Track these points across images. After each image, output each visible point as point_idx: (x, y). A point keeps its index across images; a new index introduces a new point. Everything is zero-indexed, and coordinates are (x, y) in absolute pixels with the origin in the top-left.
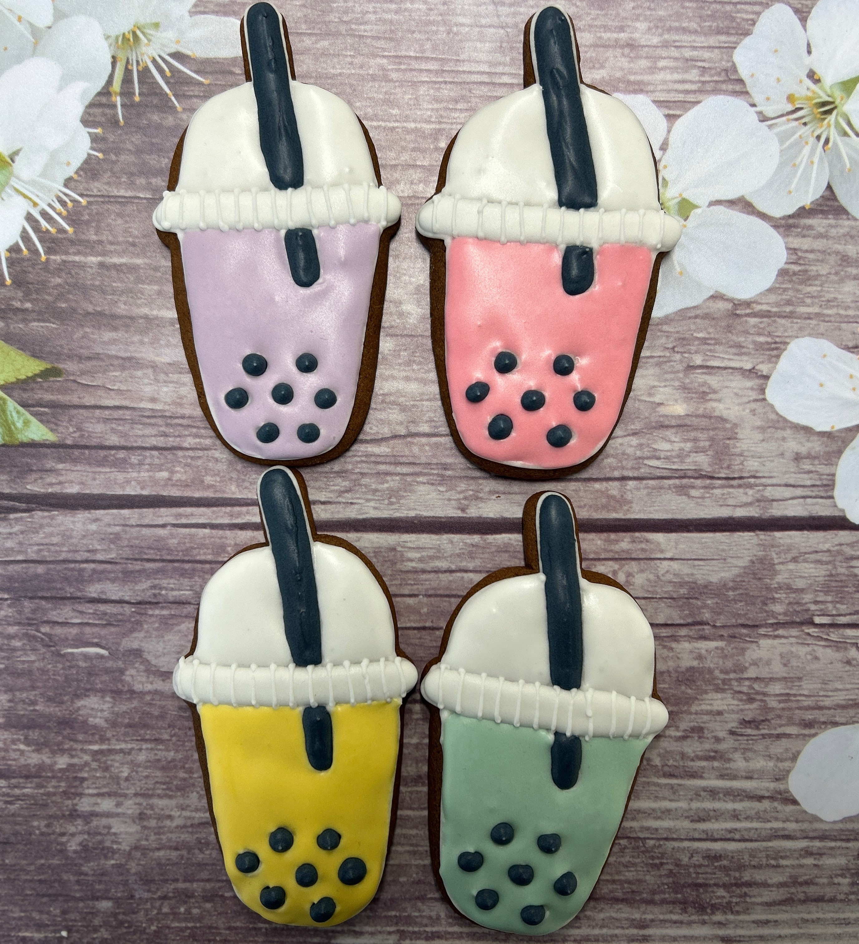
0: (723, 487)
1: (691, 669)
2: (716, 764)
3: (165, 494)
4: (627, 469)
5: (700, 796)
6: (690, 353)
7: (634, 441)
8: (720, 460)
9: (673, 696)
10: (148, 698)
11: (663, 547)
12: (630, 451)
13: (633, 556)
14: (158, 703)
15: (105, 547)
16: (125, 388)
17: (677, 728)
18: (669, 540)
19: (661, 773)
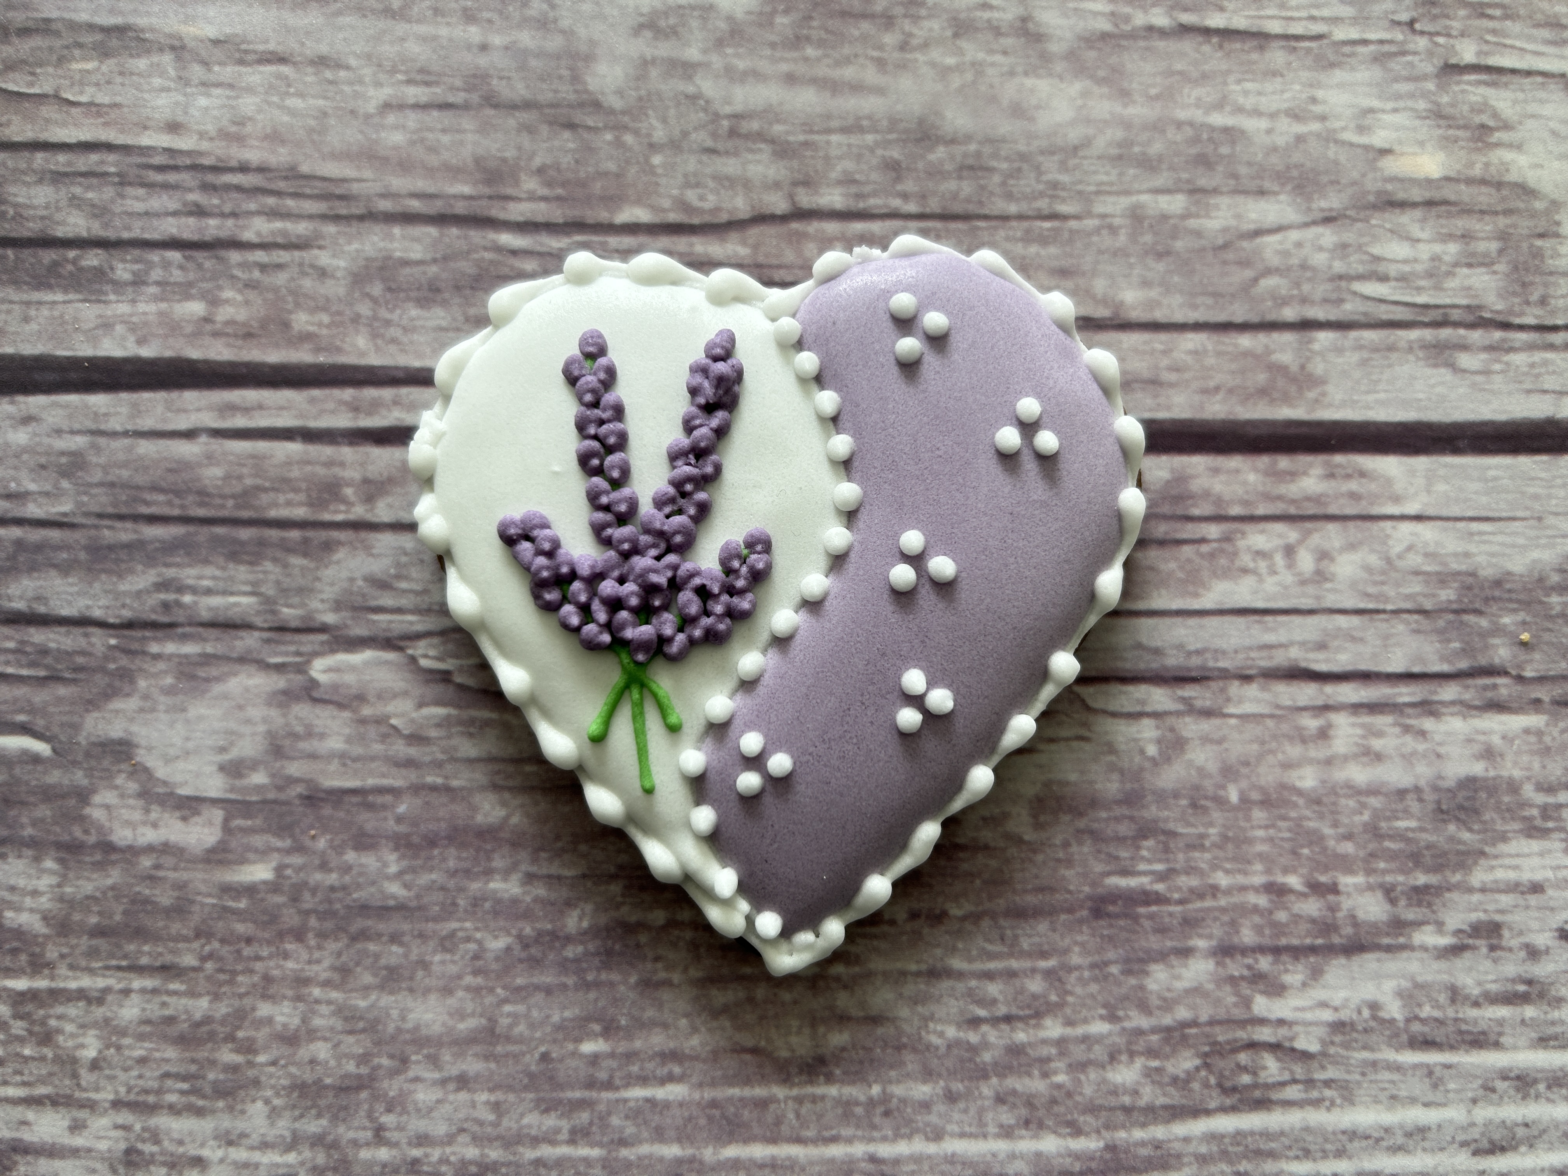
0: (1531, 347)
1: (1470, 783)
2: (1530, 1012)
3: (194, 354)
4: (1313, 303)
5: (1493, 1090)
6: (1449, 35)
7: (1328, 236)
8: (1524, 285)
9: (1428, 847)
10: (146, 862)
11: (1399, 487)
12: (1319, 259)
13: (1333, 510)
14: (172, 875)
15: (48, 487)
16: (106, 100)
17: (1440, 925)
18: (1412, 472)
19: (1404, 1037)
